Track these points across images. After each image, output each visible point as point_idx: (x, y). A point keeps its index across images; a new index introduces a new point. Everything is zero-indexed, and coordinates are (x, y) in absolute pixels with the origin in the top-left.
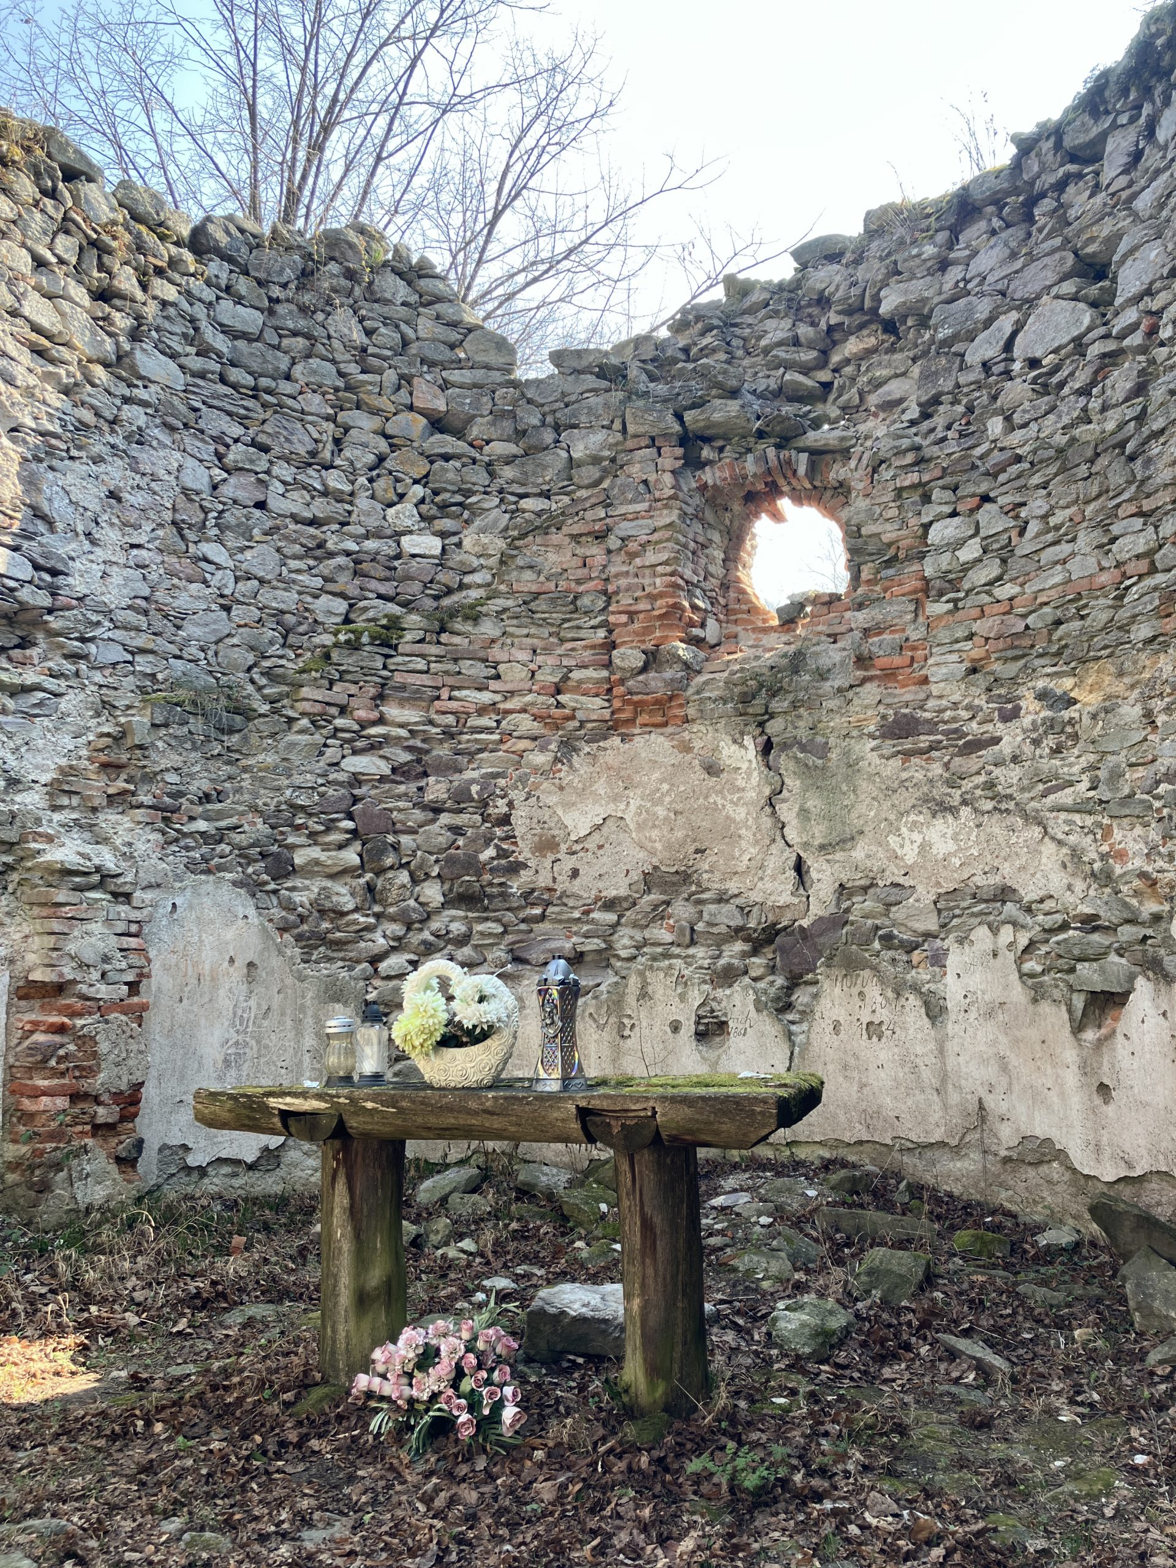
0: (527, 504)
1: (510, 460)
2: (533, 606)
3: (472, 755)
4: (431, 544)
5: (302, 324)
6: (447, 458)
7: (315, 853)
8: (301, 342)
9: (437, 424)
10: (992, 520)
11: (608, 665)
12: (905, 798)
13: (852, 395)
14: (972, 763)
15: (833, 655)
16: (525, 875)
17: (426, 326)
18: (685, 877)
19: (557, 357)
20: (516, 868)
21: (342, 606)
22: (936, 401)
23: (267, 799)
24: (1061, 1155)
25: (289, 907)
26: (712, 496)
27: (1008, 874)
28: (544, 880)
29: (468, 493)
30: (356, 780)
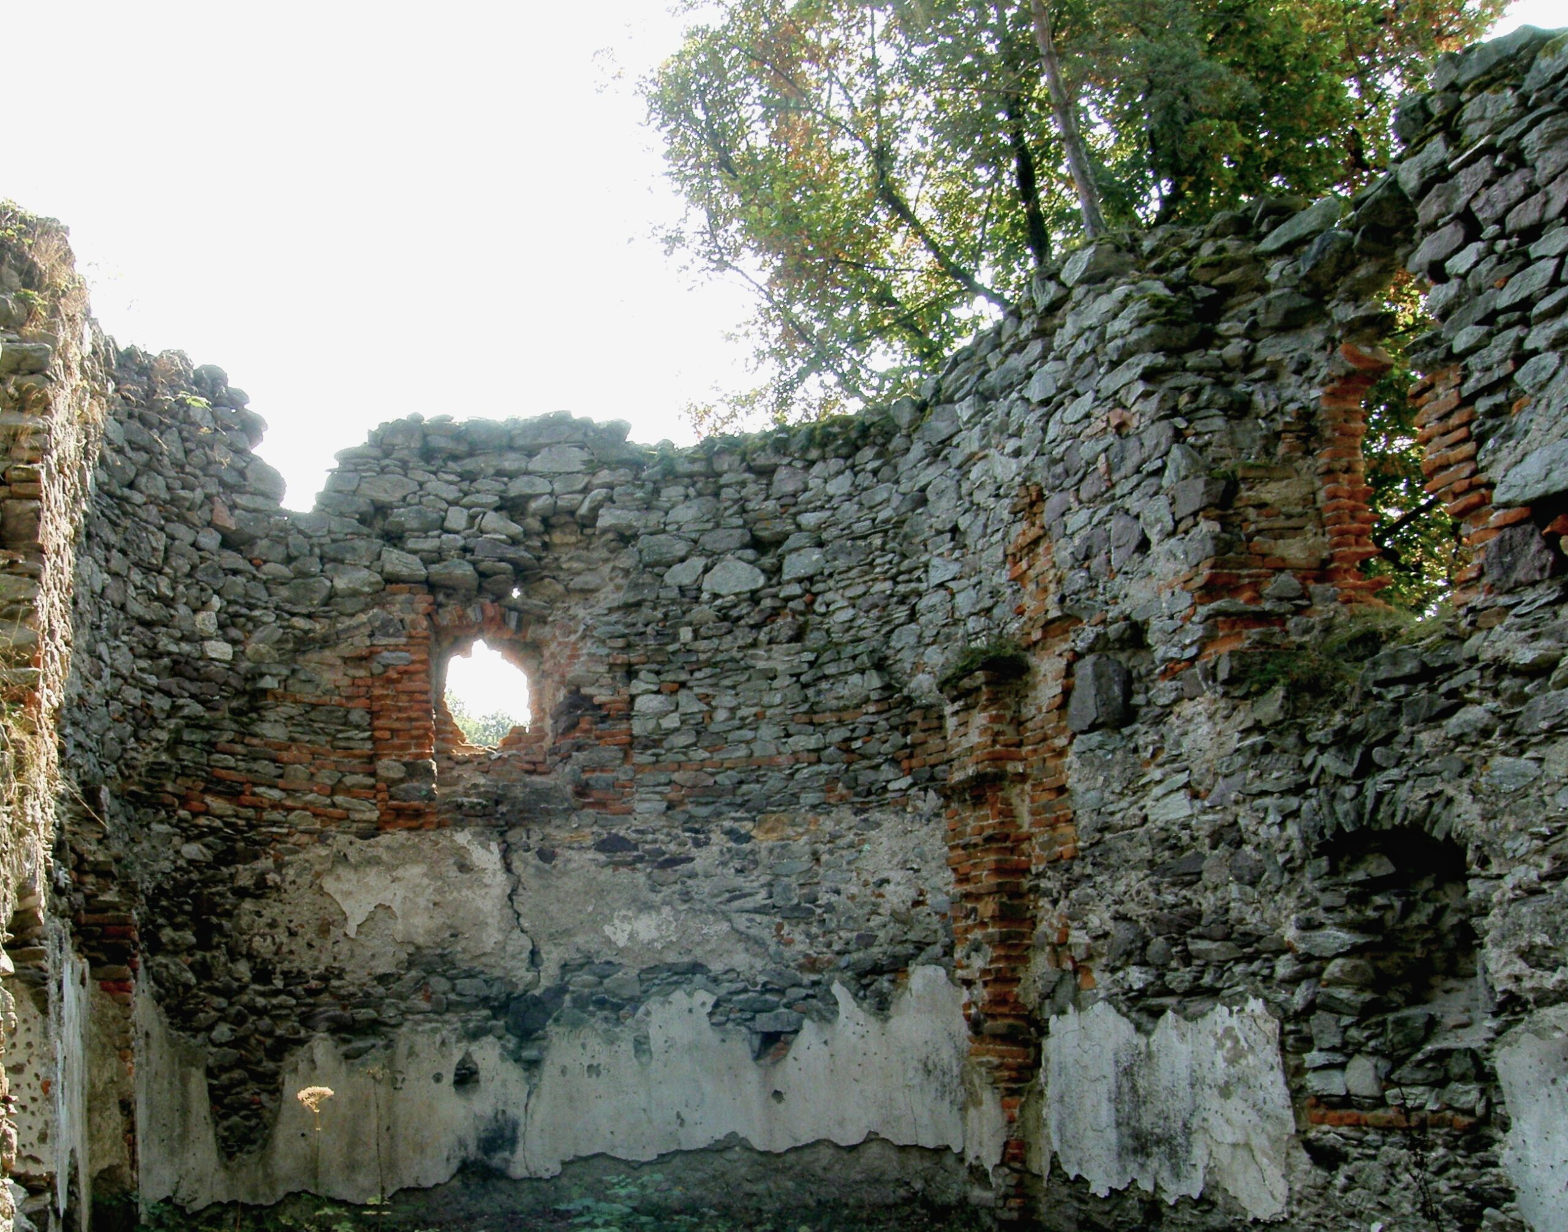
0: (297, 622)
1: (283, 581)
2: (312, 715)
3: (266, 845)
4: (225, 650)
6: (235, 572)
8: (144, 456)
9: (228, 541)
10: (688, 702)
11: (373, 774)
12: (617, 897)
14: (670, 874)
16: (311, 954)
18: (442, 957)
21: (169, 702)
24: (743, 1141)
27: (699, 954)
28: (326, 959)
29: (251, 607)
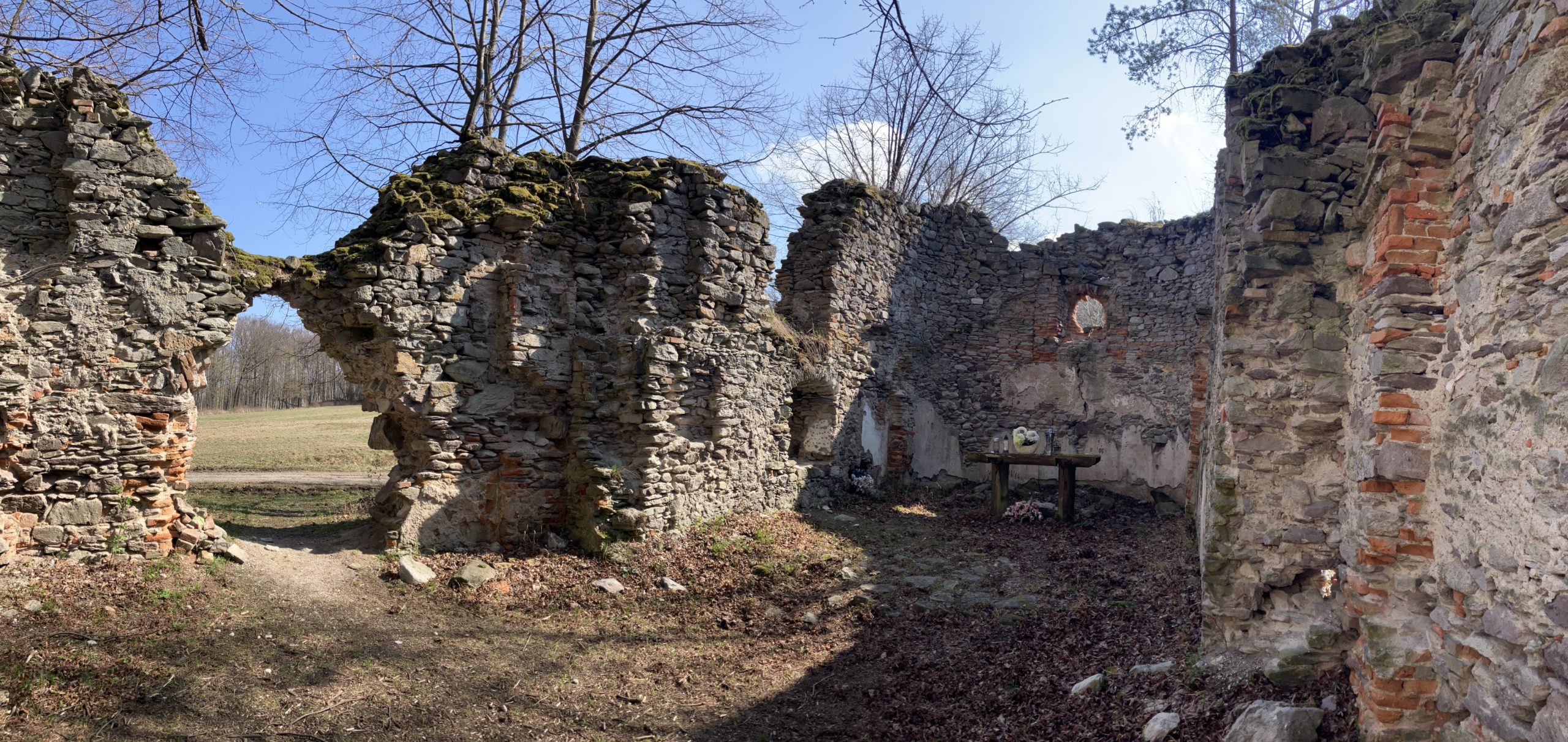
0: (1010, 290)
1: (1005, 276)
2: (1010, 322)
3: (990, 365)
4: (980, 301)
5: (946, 234)
6: (986, 275)
7: (948, 392)
8: (946, 240)
9: (983, 263)
10: (1147, 320)
12: (1117, 390)
13: (1112, 271)
14: (1136, 382)
15: (1100, 346)
16: (1004, 402)
17: (982, 234)
18: (1052, 406)
19: (1022, 245)
20: (1001, 400)
21: (954, 319)
22: (1136, 283)
23: (936, 377)
24: (1146, 483)
25: (941, 408)
26: (1067, 294)
27: (1141, 412)
28: (1010, 404)
29: (992, 286)
30: (958, 372)
